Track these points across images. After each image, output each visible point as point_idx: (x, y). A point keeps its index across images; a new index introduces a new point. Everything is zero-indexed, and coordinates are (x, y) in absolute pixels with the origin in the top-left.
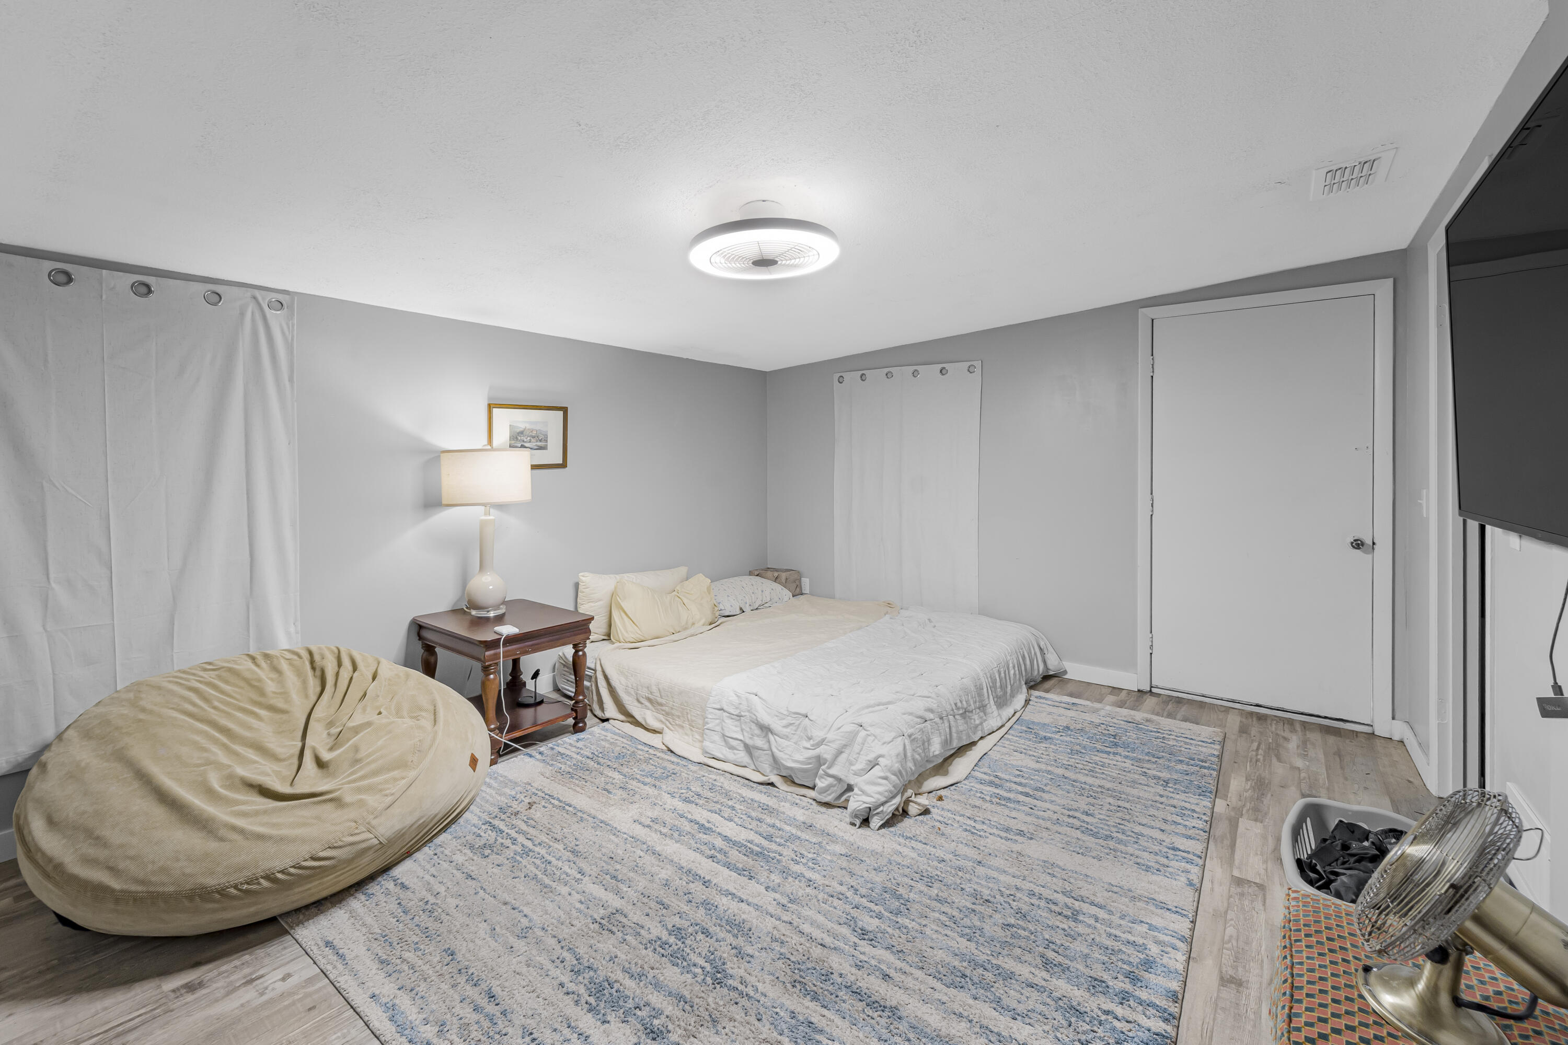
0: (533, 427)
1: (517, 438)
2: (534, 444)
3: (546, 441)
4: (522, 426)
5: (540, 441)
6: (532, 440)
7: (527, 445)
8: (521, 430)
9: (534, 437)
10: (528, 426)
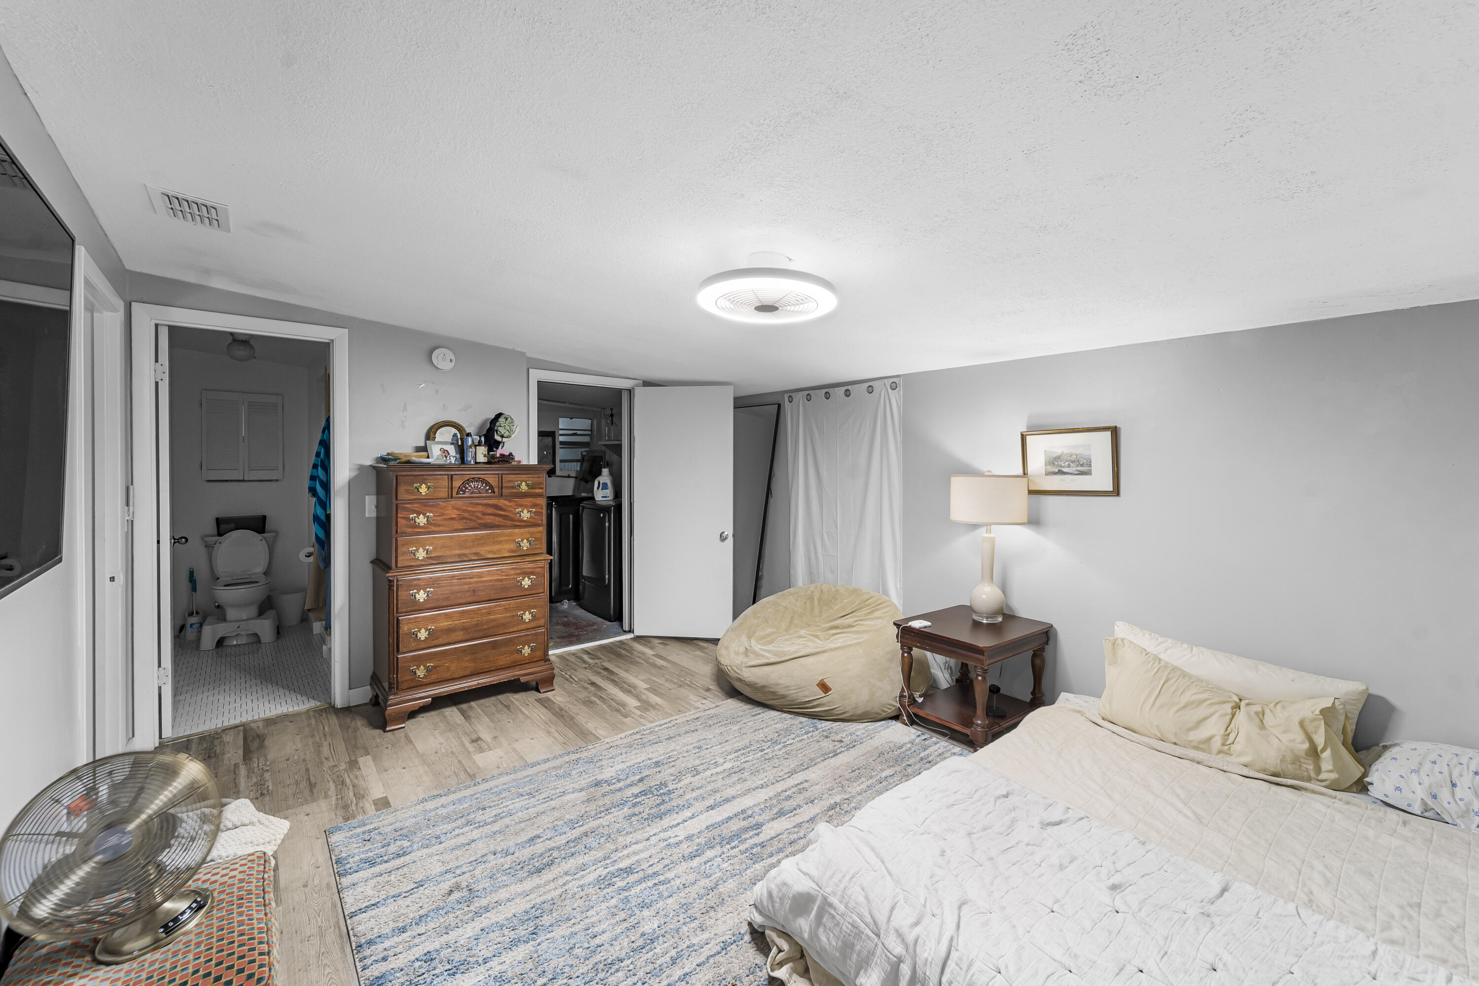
0: (1073, 451)
1: (1053, 463)
2: (1074, 469)
3: (1090, 466)
4: (1058, 451)
5: (1082, 465)
6: (1072, 465)
7: (1065, 470)
8: (1058, 454)
9: (1073, 462)
10: (1066, 451)
